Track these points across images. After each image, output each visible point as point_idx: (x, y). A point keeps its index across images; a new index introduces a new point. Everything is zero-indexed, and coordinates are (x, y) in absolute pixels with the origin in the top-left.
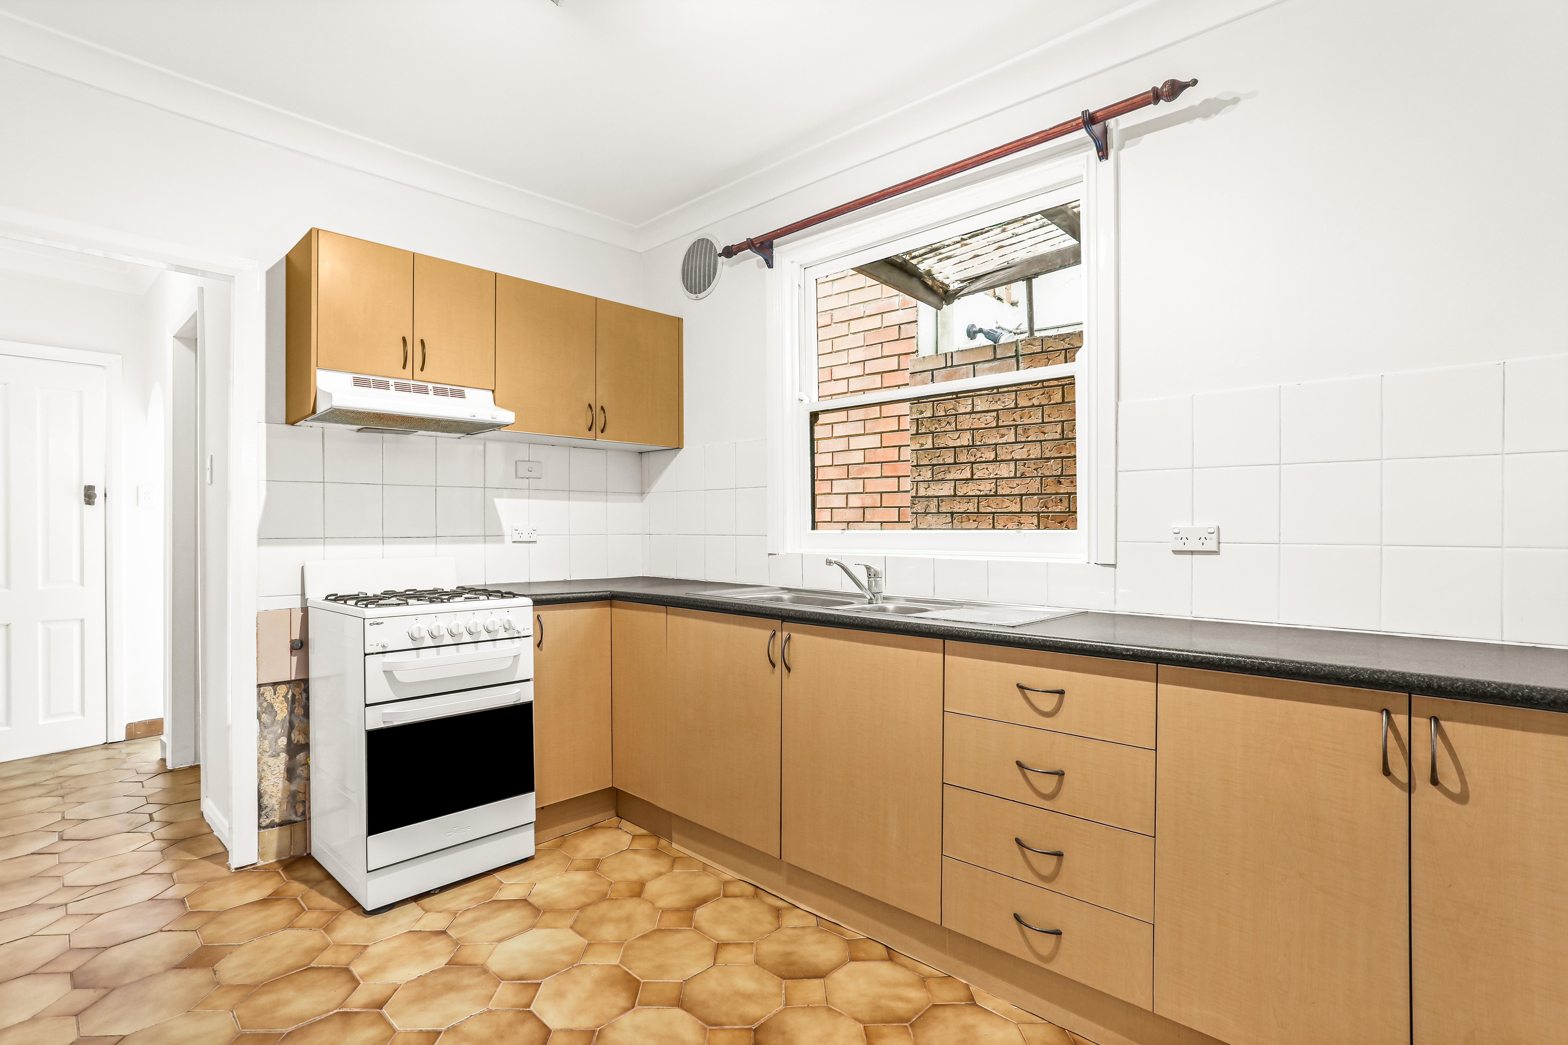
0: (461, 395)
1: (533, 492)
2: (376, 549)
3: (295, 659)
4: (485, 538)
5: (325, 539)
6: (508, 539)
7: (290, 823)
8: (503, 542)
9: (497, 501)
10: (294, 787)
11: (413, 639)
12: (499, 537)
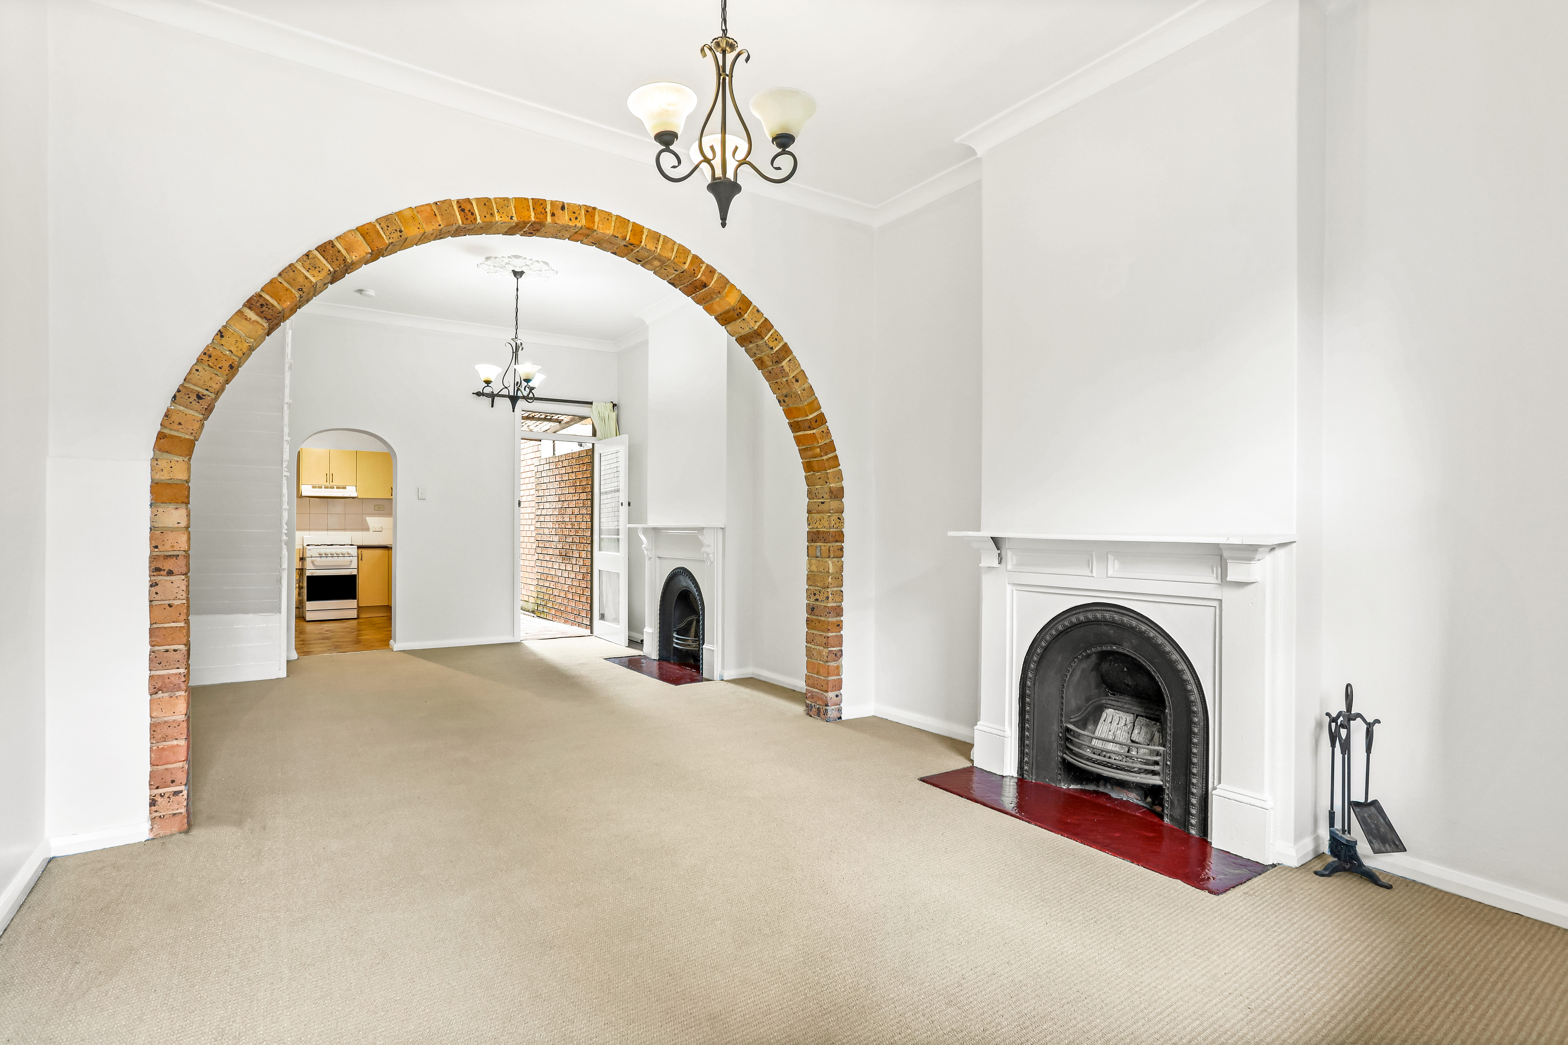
0: (345, 488)
1: (380, 515)
2: (326, 532)
3: (301, 563)
4: (363, 530)
5: (310, 530)
6: (371, 530)
7: (299, 608)
8: (369, 531)
9: (367, 518)
10: (300, 598)
11: (319, 554)
12: (368, 529)
